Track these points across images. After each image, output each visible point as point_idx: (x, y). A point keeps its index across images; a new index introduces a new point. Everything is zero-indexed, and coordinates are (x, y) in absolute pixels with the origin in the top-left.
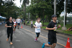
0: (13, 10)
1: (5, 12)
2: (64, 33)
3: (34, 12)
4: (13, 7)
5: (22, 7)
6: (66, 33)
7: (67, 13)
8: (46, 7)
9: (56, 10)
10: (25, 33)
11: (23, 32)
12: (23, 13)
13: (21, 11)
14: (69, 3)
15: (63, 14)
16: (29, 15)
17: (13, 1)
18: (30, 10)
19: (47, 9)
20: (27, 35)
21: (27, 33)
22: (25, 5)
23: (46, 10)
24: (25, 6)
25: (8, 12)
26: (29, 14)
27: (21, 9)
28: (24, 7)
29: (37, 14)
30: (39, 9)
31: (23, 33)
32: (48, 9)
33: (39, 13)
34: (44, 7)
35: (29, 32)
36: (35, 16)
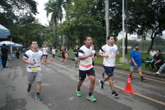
0: (35, 31)
1: (20, 34)
2: (124, 67)
3: (72, 34)
4: (34, 25)
5: (50, 25)
6: (126, 68)
7: (128, 34)
8: (93, 24)
9: (110, 28)
10: (56, 71)
11: (53, 69)
12: (52, 35)
13: (48, 32)
14: (131, 17)
15: (121, 36)
16: (63, 39)
17: (34, 16)
18: (64, 30)
19: (94, 28)
20: (60, 73)
21: (60, 71)
22: (55, 21)
23: (92, 29)
24: (56, 23)
25: (26, 35)
26: (64, 37)
27: (49, 29)
28: (54, 25)
29: (76, 37)
30: (81, 28)
31: (53, 72)
32: (96, 28)
33: (81, 34)
34: (88, 25)
35: (63, 69)
36: (74, 40)
